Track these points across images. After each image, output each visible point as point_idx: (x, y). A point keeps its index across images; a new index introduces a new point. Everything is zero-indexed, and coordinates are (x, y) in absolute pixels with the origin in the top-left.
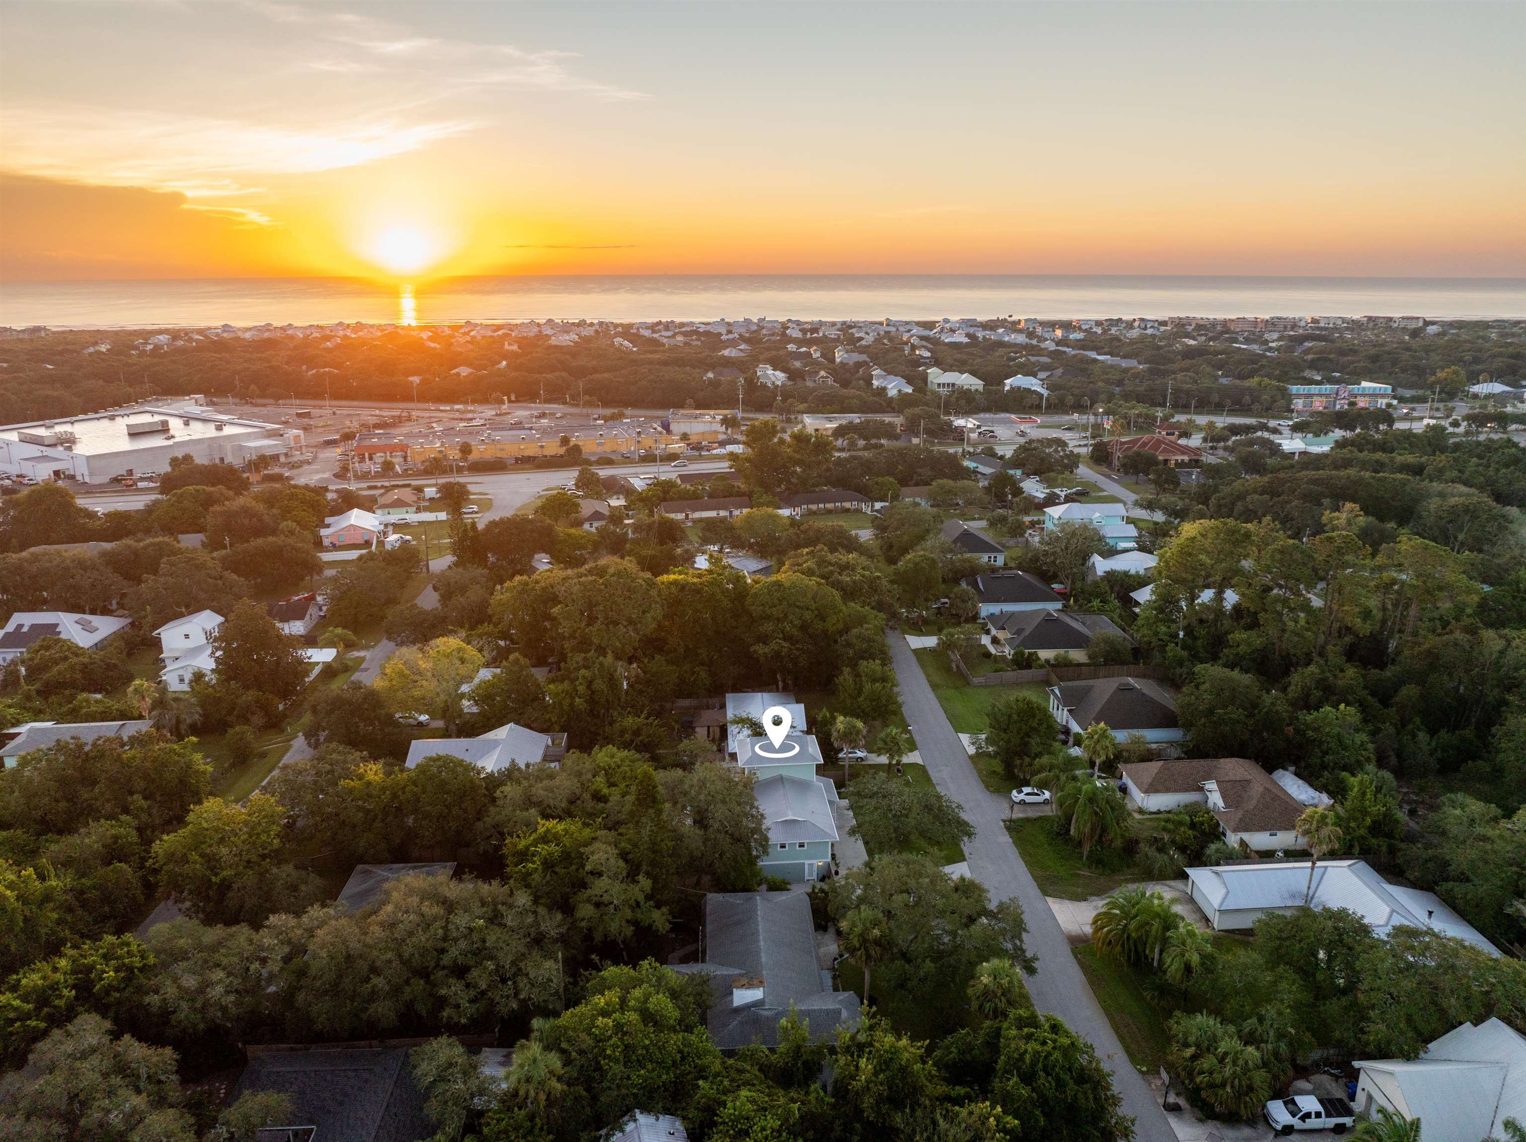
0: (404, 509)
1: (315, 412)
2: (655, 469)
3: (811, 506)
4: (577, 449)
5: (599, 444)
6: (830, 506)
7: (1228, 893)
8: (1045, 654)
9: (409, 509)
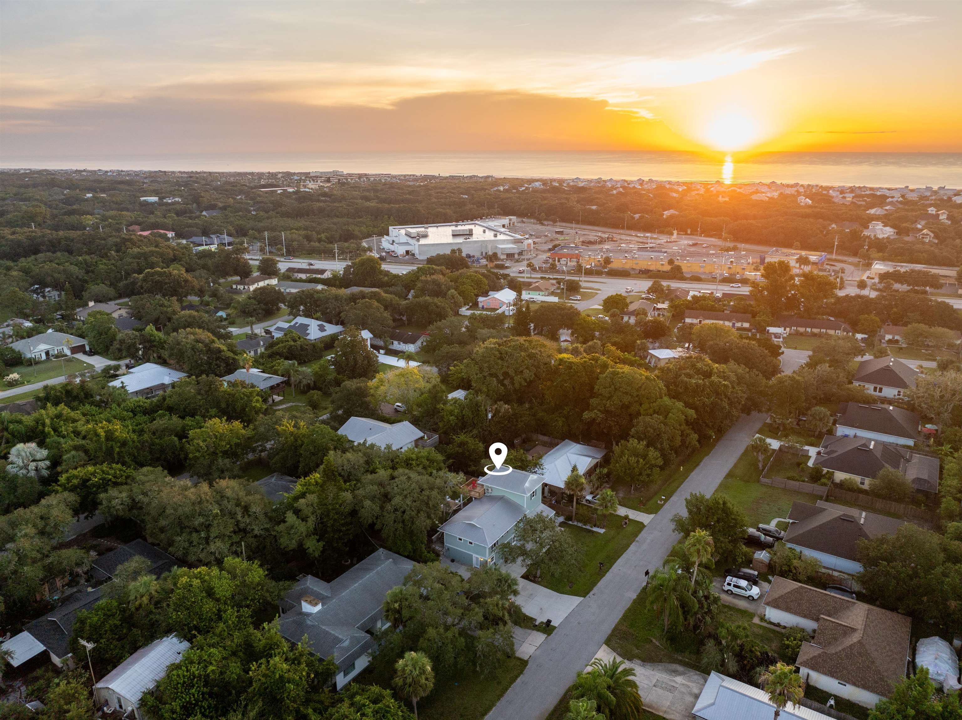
0: (538, 293)
1: (566, 231)
2: (714, 287)
3: (799, 329)
4: (679, 268)
5: (701, 267)
6: (816, 331)
7: (713, 704)
8: (840, 476)
9: (541, 293)
